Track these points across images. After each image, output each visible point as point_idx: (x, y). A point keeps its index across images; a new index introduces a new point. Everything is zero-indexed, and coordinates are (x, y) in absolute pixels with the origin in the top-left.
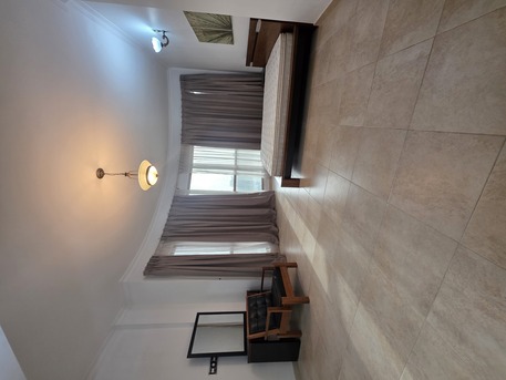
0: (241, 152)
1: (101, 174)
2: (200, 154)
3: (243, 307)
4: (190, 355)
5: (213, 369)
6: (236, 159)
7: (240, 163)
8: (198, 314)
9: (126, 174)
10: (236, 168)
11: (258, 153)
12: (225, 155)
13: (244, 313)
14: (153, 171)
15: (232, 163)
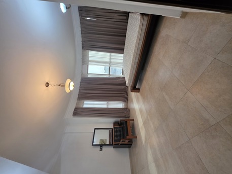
0: (113, 54)
1: (47, 85)
2: (92, 55)
3: (112, 126)
4: (93, 145)
5: (101, 149)
6: (110, 58)
7: (112, 61)
8: (95, 129)
9: (59, 85)
10: (110, 63)
11: (122, 55)
12: (105, 56)
13: (112, 129)
14: (72, 84)
15: (108, 60)
